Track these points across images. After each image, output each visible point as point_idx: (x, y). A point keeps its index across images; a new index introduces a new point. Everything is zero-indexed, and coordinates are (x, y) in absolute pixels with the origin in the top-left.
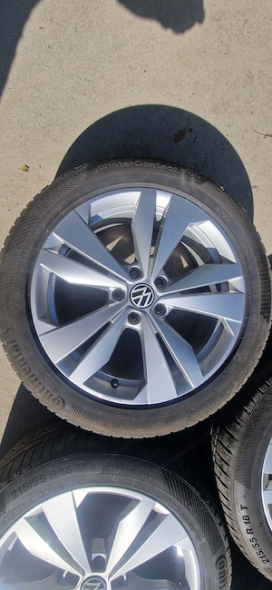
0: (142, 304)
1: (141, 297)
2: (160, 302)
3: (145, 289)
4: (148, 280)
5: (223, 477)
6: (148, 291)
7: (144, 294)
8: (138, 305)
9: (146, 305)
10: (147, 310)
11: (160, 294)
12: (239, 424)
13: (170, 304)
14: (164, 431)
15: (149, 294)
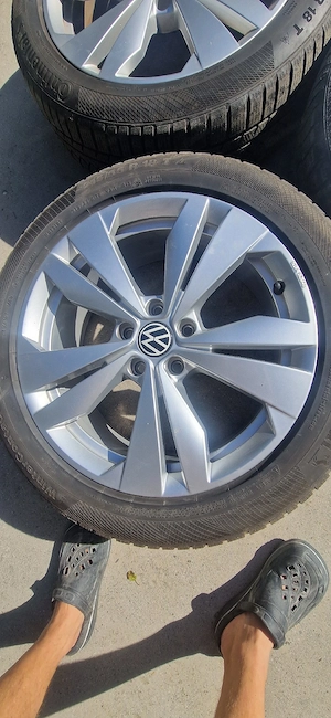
0: (163, 332)
1: (157, 339)
2: (146, 315)
3: (145, 342)
4: (134, 348)
5: (284, 83)
6: (144, 338)
7: (152, 339)
8: (168, 335)
9: (163, 327)
10: (166, 321)
11: (138, 322)
12: (209, 120)
13: (140, 303)
14: (286, 188)
15: (147, 333)
